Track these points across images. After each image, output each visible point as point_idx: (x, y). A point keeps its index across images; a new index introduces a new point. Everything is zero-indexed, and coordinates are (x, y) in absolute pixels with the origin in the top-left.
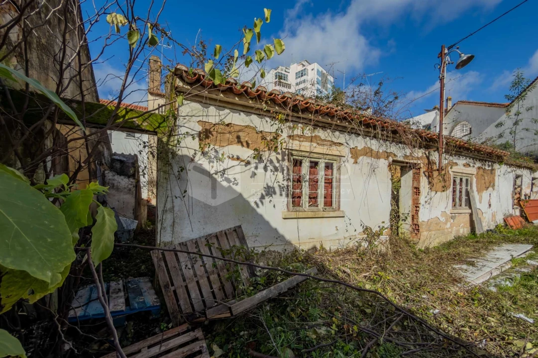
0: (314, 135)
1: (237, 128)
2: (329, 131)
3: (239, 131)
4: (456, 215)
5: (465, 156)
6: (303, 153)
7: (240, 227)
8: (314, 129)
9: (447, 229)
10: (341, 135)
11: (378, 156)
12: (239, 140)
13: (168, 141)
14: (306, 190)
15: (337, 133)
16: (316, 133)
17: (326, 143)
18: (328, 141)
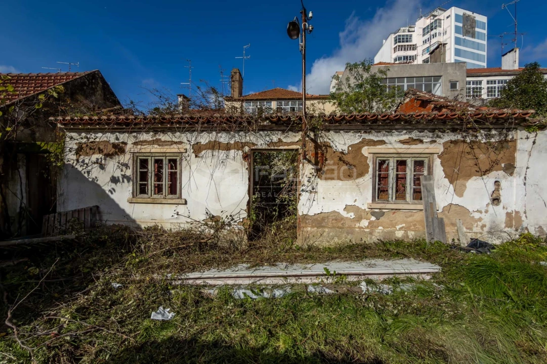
0: (155, 138)
2: (169, 133)
3: (100, 145)
4: (384, 210)
5: (405, 129)
6: (147, 154)
7: (98, 206)
8: (155, 134)
9: (360, 228)
10: (183, 135)
11: (228, 147)
12: (99, 150)
14: (151, 182)
15: (178, 134)
16: (157, 137)
17: (167, 143)
18: (169, 141)
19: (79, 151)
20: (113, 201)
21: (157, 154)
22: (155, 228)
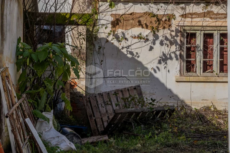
0: (206, 11)
1: (138, 15)
3: (140, 17)
6: (195, 28)
7: (139, 86)
8: (207, 5)
12: (140, 24)
13: (93, 29)
16: (209, 9)
17: (220, 16)
18: (222, 14)
19: (115, 23)
20: (157, 79)
21: (208, 28)
22: (208, 109)
